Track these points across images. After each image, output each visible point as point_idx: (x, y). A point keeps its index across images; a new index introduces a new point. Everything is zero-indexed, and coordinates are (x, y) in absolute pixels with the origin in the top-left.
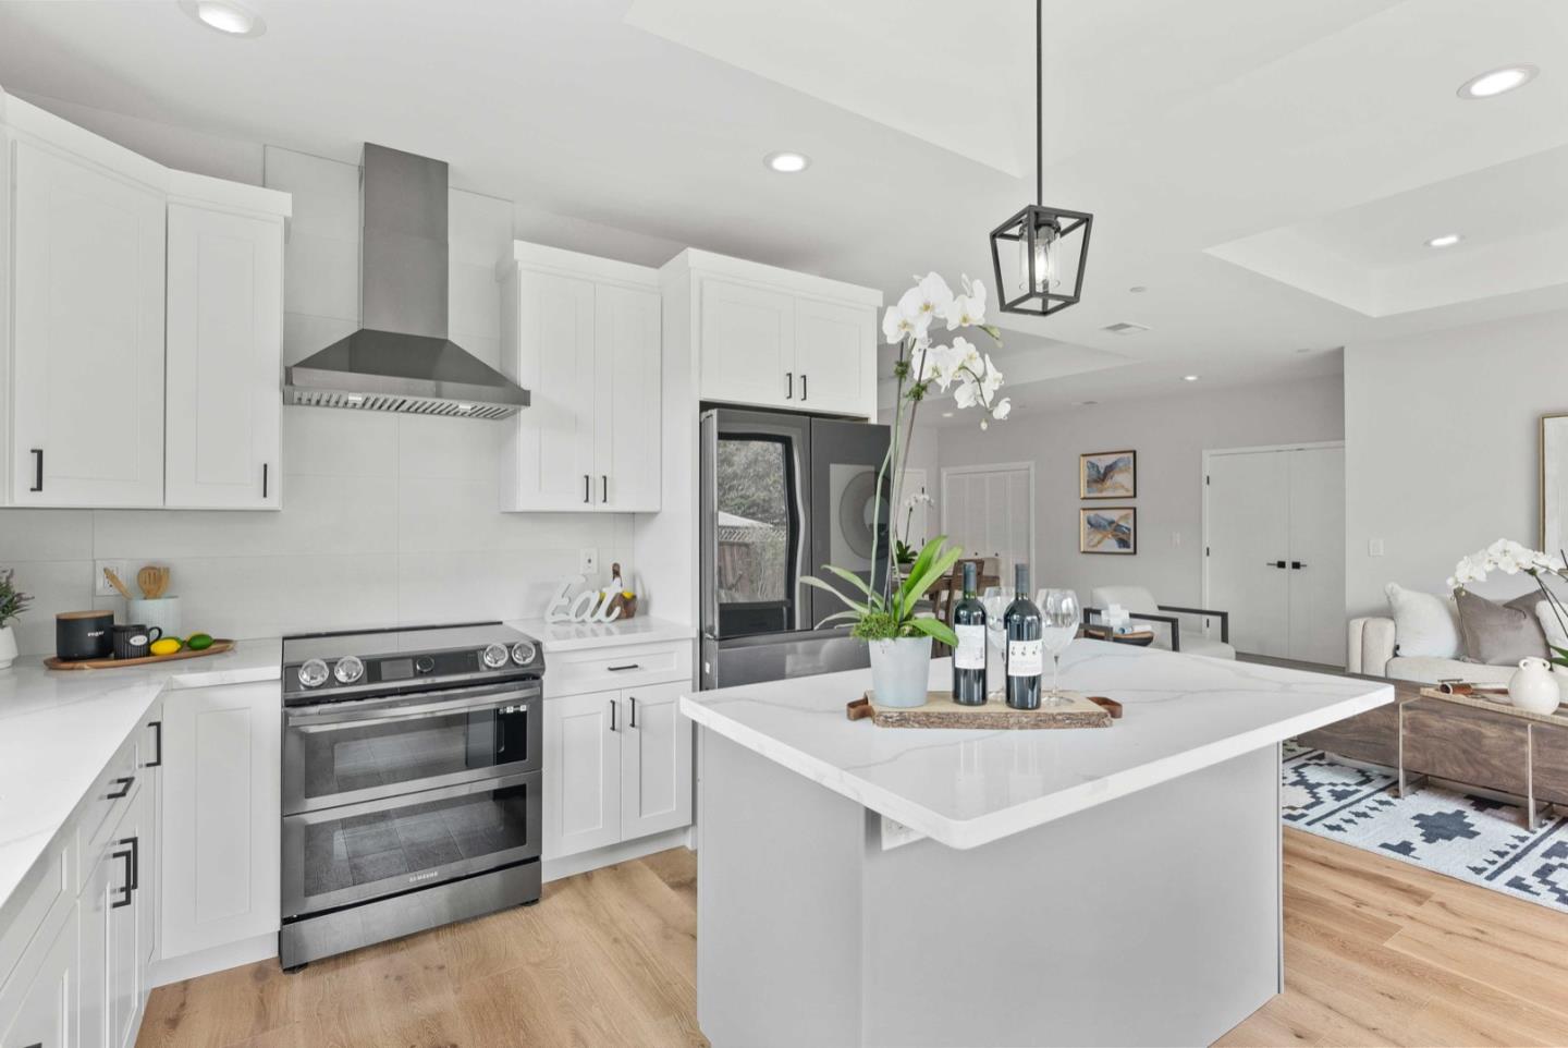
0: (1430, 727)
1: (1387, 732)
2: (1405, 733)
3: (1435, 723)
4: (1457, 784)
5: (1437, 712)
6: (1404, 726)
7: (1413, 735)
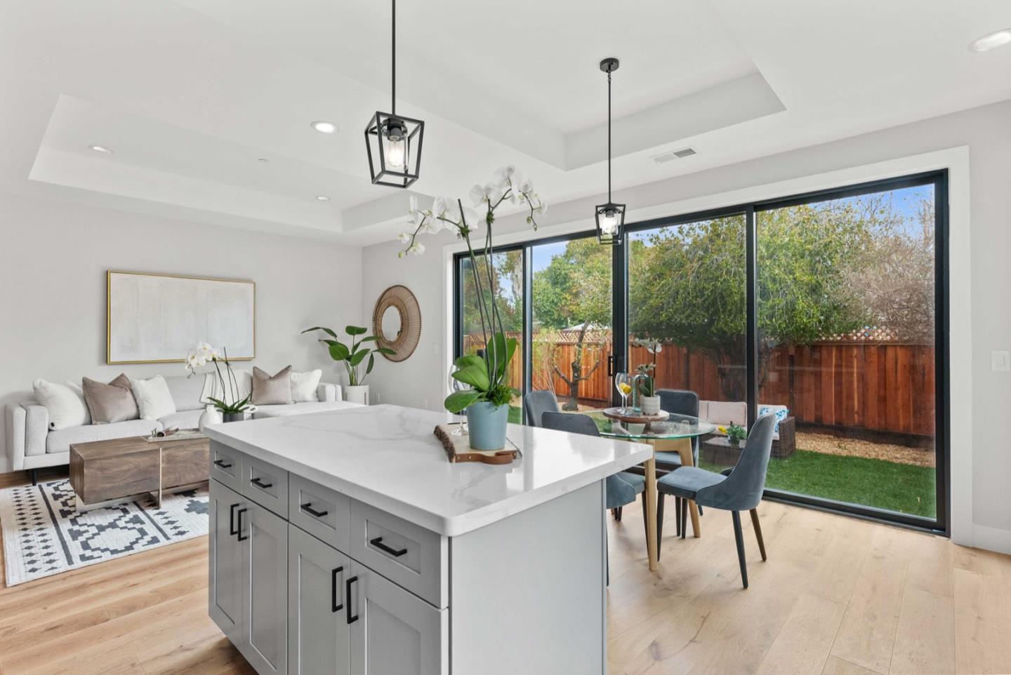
0: (178, 456)
1: (152, 469)
2: (164, 466)
3: (181, 454)
4: (188, 486)
5: (182, 446)
6: (163, 461)
7: (168, 465)
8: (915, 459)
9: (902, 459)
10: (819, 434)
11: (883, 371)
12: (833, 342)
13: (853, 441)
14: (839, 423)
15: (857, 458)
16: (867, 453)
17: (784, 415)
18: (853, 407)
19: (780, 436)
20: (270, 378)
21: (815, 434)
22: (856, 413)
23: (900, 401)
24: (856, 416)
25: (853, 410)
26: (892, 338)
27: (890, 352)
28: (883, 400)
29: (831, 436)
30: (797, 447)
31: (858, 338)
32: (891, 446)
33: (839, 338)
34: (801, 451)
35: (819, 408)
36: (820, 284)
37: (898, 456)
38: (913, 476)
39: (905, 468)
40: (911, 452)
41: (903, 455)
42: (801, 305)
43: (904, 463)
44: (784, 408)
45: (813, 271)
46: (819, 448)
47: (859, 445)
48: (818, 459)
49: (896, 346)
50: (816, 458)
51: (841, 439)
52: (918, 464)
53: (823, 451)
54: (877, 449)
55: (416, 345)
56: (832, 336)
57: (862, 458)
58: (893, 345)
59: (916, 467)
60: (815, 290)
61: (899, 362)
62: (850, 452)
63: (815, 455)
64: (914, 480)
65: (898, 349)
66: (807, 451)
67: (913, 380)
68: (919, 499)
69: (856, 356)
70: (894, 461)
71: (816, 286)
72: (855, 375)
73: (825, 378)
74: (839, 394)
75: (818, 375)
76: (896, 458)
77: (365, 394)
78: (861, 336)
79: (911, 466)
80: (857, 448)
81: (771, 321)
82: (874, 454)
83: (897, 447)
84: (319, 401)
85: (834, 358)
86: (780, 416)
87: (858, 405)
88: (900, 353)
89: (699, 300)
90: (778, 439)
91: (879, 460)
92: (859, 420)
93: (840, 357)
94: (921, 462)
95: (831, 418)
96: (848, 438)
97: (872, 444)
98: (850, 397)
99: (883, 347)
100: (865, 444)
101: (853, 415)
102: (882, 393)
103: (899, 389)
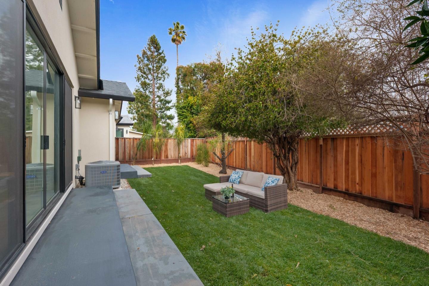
11: (375, 155)
14: (347, 190)
17: (278, 182)
18: (355, 178)
19: (265, 196)
22: (357, 184)
23: (386, 177)
24: (357, 186)
25: (355, 182)
27: (380, 141)
28: (374, 176)
33: (343, 133)
35: (336, 180)
44: (281, 177)
61: (386, 148)
67: (396, 161)
69: (357, 145)
72: (357, 157)
74: (347, 171)
78: (366, 130)
87: (359, 179)
88: (386, 142)
90: (264, 198)
92: (359, 189)
93: (348, 145)
95: (342, 186)
98: (354, 173)
99: (374, 137)
101: (355, 185)
102: (374, 171)
103: (385, 168)
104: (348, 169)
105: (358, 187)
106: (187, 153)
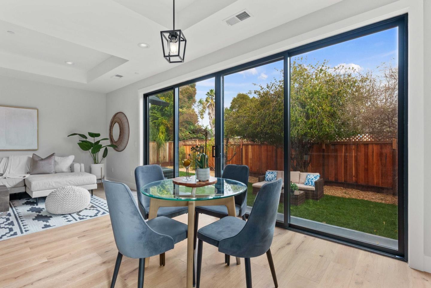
8: (382, 199)
9: (375, 199)
10: (336, 186)
11: (366, 155)
12: (343, 142)
13: (352, 190)
14: (345, 181)
15: (353, 199)
16: (358, 196)
17: (318, 178)
18: (352, 174)
19: (315, 188)
20: (42, 160)
21: (334, 187)
22: (354, 176)
23: (375, 170)
26: (371, 140)
27: (370, 147)
28: (366, 170)
29: (342, 188)
30: (324, 193)
31: (355, 140)
32: (370, 193)
33: (346, 140)
34: (327, 195)
35: (336, 174)
36: (335, 112)
37: (374, 197)
38: (381, 209)
39: (376, 205)
40: (380, 196)
41: (376, 197)
42: (325, 121)
43: (376, 202)
44: (318, 174)
45: (332, 106)
46: (335, 194)
47: (355, 192)
48: (334, 200)
49: (373, 144)
50: (333, 199)
51: (347, 189)
52: (383, 202)
53: (338, 195)
54: (363, 194)
55: (127, 143)
56: (342, 139)
57: (356, 199)
58: (371, 143)
59: (382, 204)
60: (332, 115)
61: (374, 151)
62: (350, 196)
63: (333, 198)
64: (381, 212)
65: (374, 145)
66: (329, 196)
67: (381, 160)
68: (384, 223)
69: (354, 149)
70: (372, 200)
71: (334, 113)
72: (353, 158)
73: (339, 159)
74: (346, 167)
75: (336, 157)
76: (373, 199)
77: (101, 168)
79: (380, 203)
80: (354, 194)
81: (310, 130)
82: (362, 197)
83: (373, 193)
84: (72, 172)
85: (343, 150)
86: (316, 178)
87: (355, 173)
88: (375, 147)
89: (275, 120)
90: (314, 190)
91: (364, 200)
92: (355, 180)
93: (346, 149)
94: (385, 201)
95: (342, 179)
96: (350, 188)
97: (361, 192)
99: (366, 144)
100: (358, 192)
101: (352, 178)
102: (366, 167)
103: (374, 165)
104: (347, 167)
105: (354, 178)
106: (165, 156)
